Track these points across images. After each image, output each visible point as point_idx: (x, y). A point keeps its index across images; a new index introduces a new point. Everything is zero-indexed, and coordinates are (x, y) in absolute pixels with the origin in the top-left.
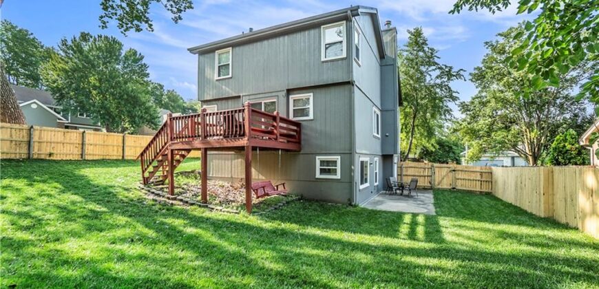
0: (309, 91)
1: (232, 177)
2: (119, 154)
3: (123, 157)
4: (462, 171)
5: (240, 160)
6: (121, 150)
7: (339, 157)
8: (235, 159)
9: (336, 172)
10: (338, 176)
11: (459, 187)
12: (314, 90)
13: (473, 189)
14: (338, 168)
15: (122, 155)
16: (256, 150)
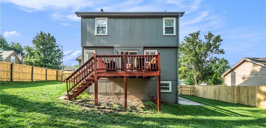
0: (155, 49)
1: (106, 92)
2: (8, 77)
3: (11, 79)
4: (184, 87)
5: (112, 83)
6: (9, 74)
7: (171, 82)
8: (108, 82)
9: (169, 89)
10: (170, 91)
11: (183, 94)
12: (158, 49)
13: (187, 94)
14: (170, 87)
15: (10, 78)
16: (124, 78)
